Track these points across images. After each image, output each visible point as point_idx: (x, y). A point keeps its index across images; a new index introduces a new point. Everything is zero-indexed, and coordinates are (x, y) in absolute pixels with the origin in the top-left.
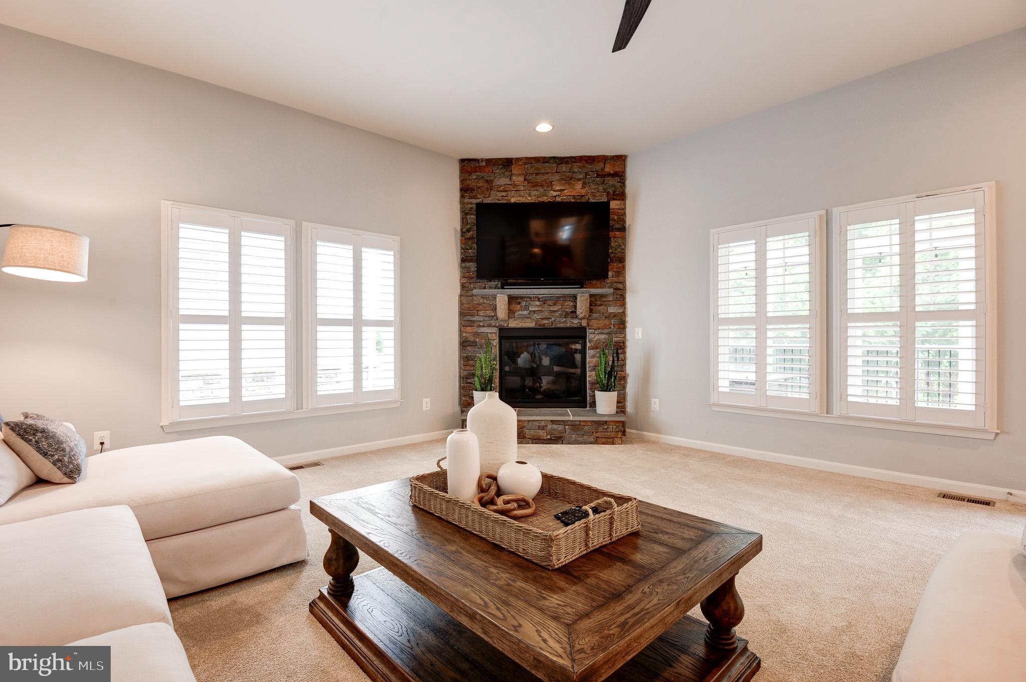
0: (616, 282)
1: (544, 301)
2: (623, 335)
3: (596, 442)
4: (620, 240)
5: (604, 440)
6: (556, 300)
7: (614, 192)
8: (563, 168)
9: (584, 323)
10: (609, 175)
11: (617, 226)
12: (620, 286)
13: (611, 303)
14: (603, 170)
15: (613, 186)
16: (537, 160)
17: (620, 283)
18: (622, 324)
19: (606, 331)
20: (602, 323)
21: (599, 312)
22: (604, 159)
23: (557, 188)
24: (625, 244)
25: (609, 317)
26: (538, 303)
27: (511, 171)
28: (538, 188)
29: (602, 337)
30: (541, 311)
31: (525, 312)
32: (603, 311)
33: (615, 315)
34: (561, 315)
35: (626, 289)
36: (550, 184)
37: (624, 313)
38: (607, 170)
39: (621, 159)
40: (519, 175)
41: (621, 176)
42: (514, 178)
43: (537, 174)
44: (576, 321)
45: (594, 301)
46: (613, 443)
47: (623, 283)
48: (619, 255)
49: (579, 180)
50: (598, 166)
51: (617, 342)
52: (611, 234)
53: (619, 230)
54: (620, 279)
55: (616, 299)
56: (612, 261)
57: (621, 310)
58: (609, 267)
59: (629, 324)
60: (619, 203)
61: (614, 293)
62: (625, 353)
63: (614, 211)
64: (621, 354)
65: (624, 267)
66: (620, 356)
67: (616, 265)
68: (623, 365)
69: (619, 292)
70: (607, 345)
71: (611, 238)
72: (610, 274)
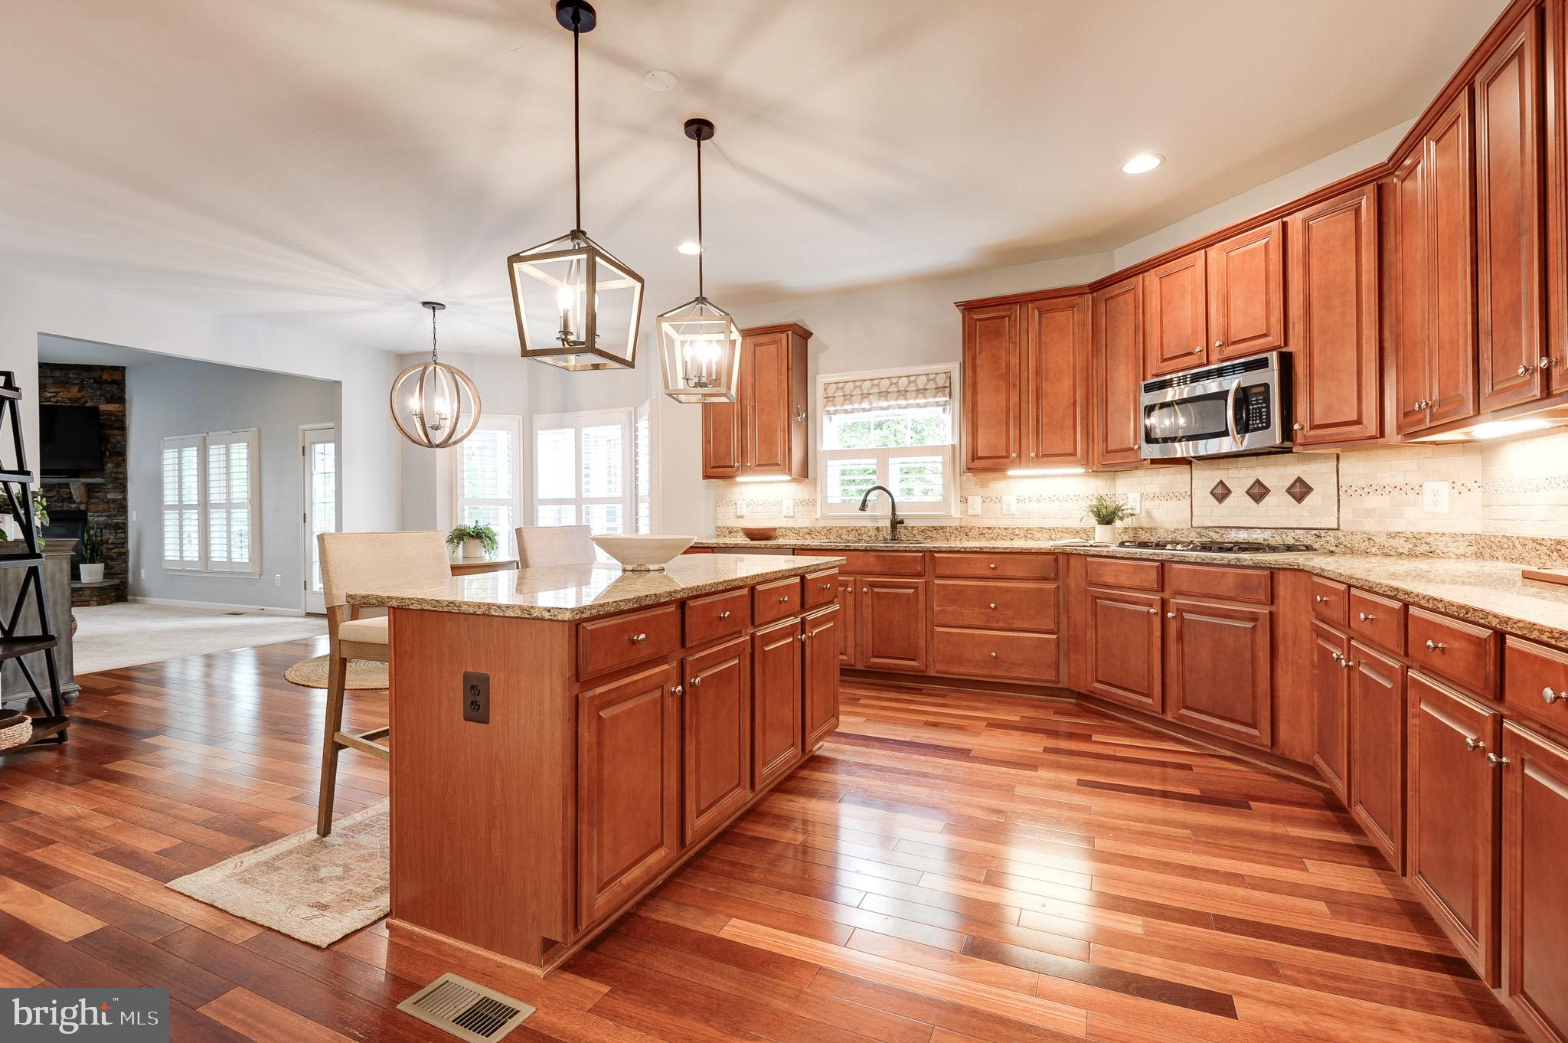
0: (115, 473)
2: (124, 518)
4: (119, 438)
7: (112, 396)
9: (82, 507)
10: (106, 382)
11: (116, 425)
12: (121, 476)
13: (110, 490)
14: (101, 377)
15: (110, 391)
17: (121, 473)
18: (123, 508)
19: (106, 514)
20: (101, 507)
21: (98, 498)
22: (103, 368)
23: (51, 391)
24: (126, 441)
25: (108, 502)
29: (101, 519)
32: (102, 497)
33: (114, 501)
34: (56, 500)
35: (127, 479)
37: (125, 499)
38: (104, 377)
39: (121, 370)
41: (121, 384)
44: (73, 506)
45: (91, 489)
47: (124, 473)
48: (120, 450)
49: (75, 385)
50: (96, 375)
51: (116, 523)
52: (109, 432)
53: (117, 429)
54: (120, 470)
55: (115, 488)
56: (111, 454)
57: (120, 497)
58: (107, 460)
59: (129, 509)
60: (117, 406)
61: (112, 482)
62: (125, 531)
63: (110, 413)
64: (121, 533)
65: (124, 461)
66: (119, 535)
67: (115, 458)
68: (124, 542)
69: (119, 481)
70: (107, 526)
71: (110, 435)
72: (109, 465)
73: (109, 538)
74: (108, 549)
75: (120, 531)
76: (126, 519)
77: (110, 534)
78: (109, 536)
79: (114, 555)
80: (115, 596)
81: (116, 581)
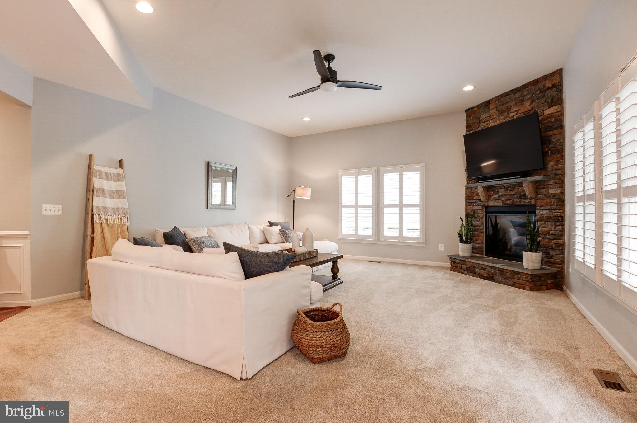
0: (556, 170)
1: (506, 188)
2: (561, 211)
3: (514, 285)
4: (558, 136)
5: (518, 285)
6: (514, 186)
7: (553, 100)
8: (517, 95)
9: (533, 202)
10: (549, 88)
11: (556, 125)
12: (559, 172)
13: (551, 186)
14: (544, 86)
15: (552, 96)
16: (501, 96)
17: (559, 169)
18: (561, 202)
19: (548, 208)
20: (545, 201)
21: (543, 193)
22: (545, 78)
23: (514, 110)
24: (563, 138)
25: (550, 197)
26: (503, 190)
27: (489, 108)
28: (504, 114)
29: (545, 212)
30: (506, 195)
31: (496, 196)
32: (545, 193)
33: (554, 195)
34: (517, 197)
35: (564, 174)
36: (509, 109)
37: (563, 193)
38: (547, 85)
39: (560, 72)
40: (493, 109)
41: (558, 86)
42: (491, 112)
43: (503, 105)
44: (527, 201)
45: (537, 186)
46: (524, 289)
47: (563, 169)
48: (559, 148)
49: (528, 99)
50: (540, 85)
51: (556, 216)
52: (550, 133)
53: (556, 128)
54: (559, 166)
55: (556, 183)
56: (552, 153)
57: (559, 191)
58: (549, 159)
59: (566, 202)
60: (556, 107)
61: (553, 178)
62: (563, 225)
63: (551, 115)
64: (559, 225)
65: (563, 157)
66: (558, 227)
67: (555, 156)
68: (561, 235)
69: (558, 177)
70: (549, 218)
71: (551, 136)
72: (551, 163)
73: (550, 230)
74: (549, 239)
75: (558, 224)
76: (564, 212)
77: (552, 225)
78: (550, 227)
79: (554, 246)
80: (551, 283)
81: (554, 270)
